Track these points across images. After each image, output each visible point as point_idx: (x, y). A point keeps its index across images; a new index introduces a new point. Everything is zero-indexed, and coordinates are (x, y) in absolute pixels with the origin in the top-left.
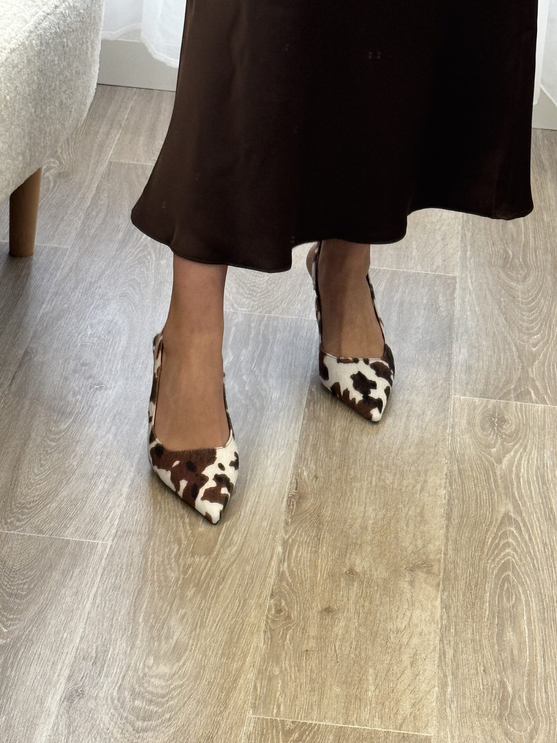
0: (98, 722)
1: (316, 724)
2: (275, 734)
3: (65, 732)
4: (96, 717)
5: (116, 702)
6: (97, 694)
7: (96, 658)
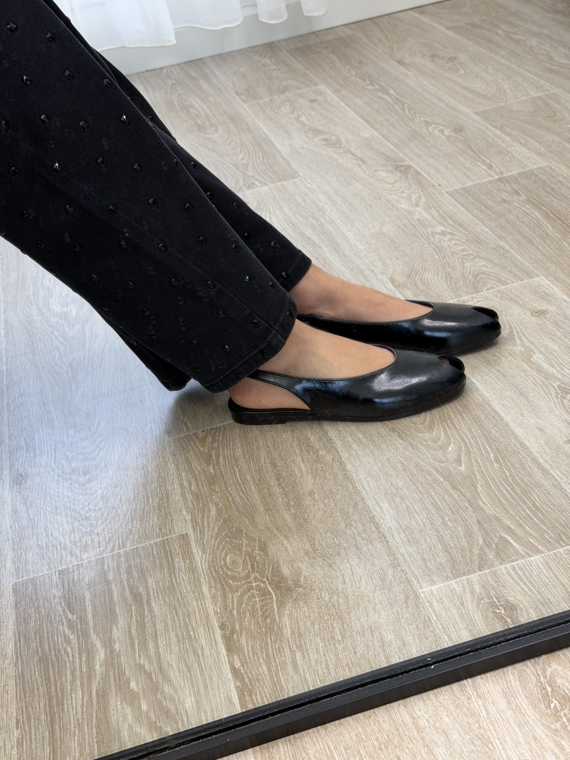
0: (48, 491)
1: (221, 426)
2: (193, 445)
3: (24, 508)
4: (44, 487)
5: (56, 470)
6: (39, 472)
7: (27, 446)
